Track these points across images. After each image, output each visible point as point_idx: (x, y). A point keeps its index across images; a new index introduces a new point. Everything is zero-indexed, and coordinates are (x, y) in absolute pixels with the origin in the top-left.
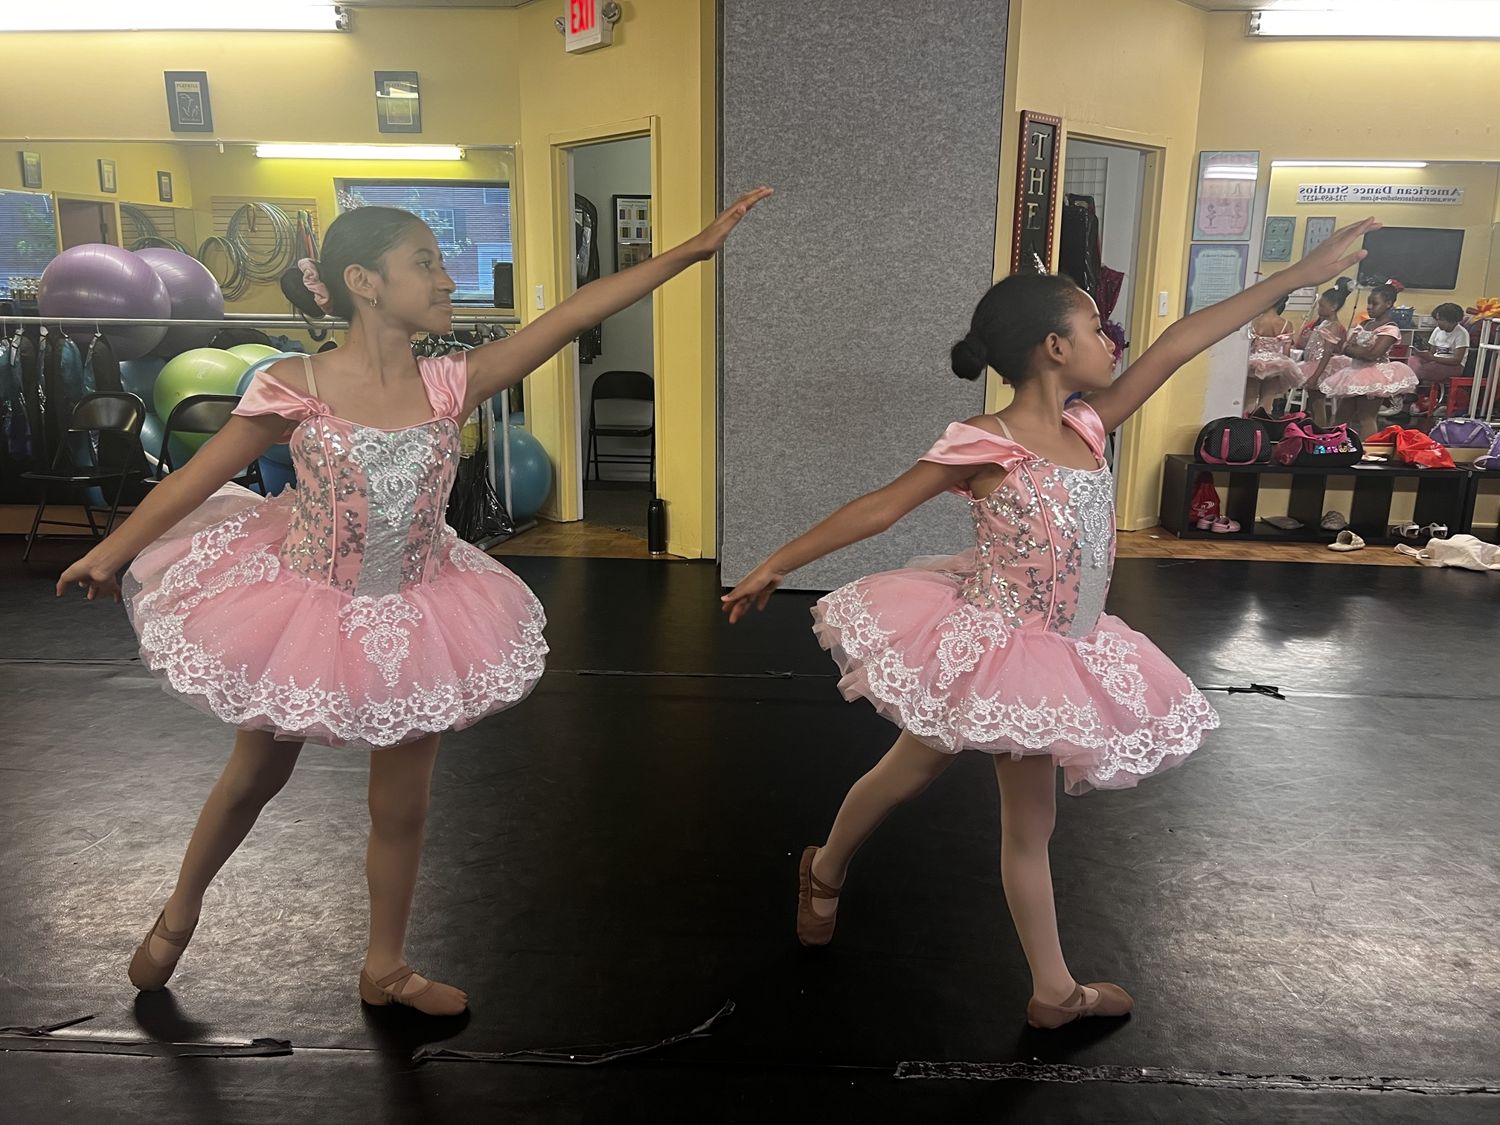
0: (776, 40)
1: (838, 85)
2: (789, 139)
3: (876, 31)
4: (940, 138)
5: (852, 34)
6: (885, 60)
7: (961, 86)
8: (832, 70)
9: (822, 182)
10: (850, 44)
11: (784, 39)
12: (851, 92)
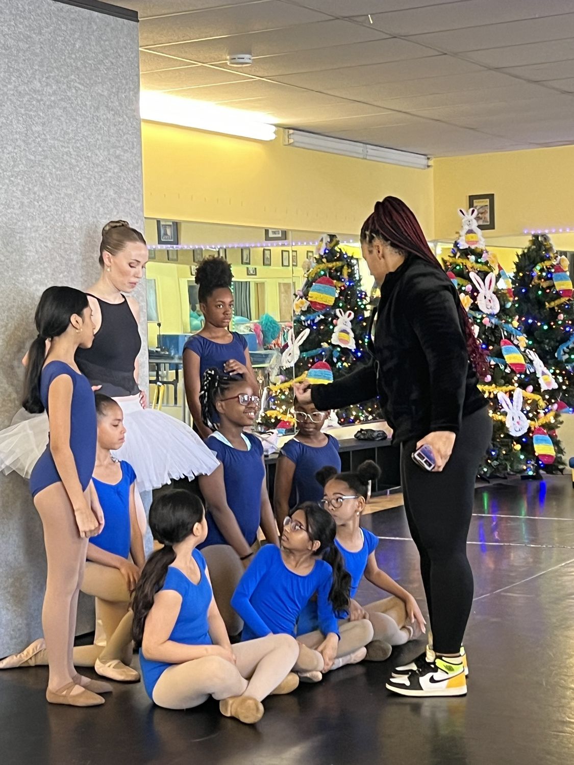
0: (5, 89)
1: (48, 137)
2: (18, 184)
3: (69, 94)
4: (112, 193)
5: (54, 93)
6: (75, 120)
7: (120, 149)
8: (44, 124)
9: (42, 227)
10: (54, 101)
11: (11, 89)
12: (56, 145)
